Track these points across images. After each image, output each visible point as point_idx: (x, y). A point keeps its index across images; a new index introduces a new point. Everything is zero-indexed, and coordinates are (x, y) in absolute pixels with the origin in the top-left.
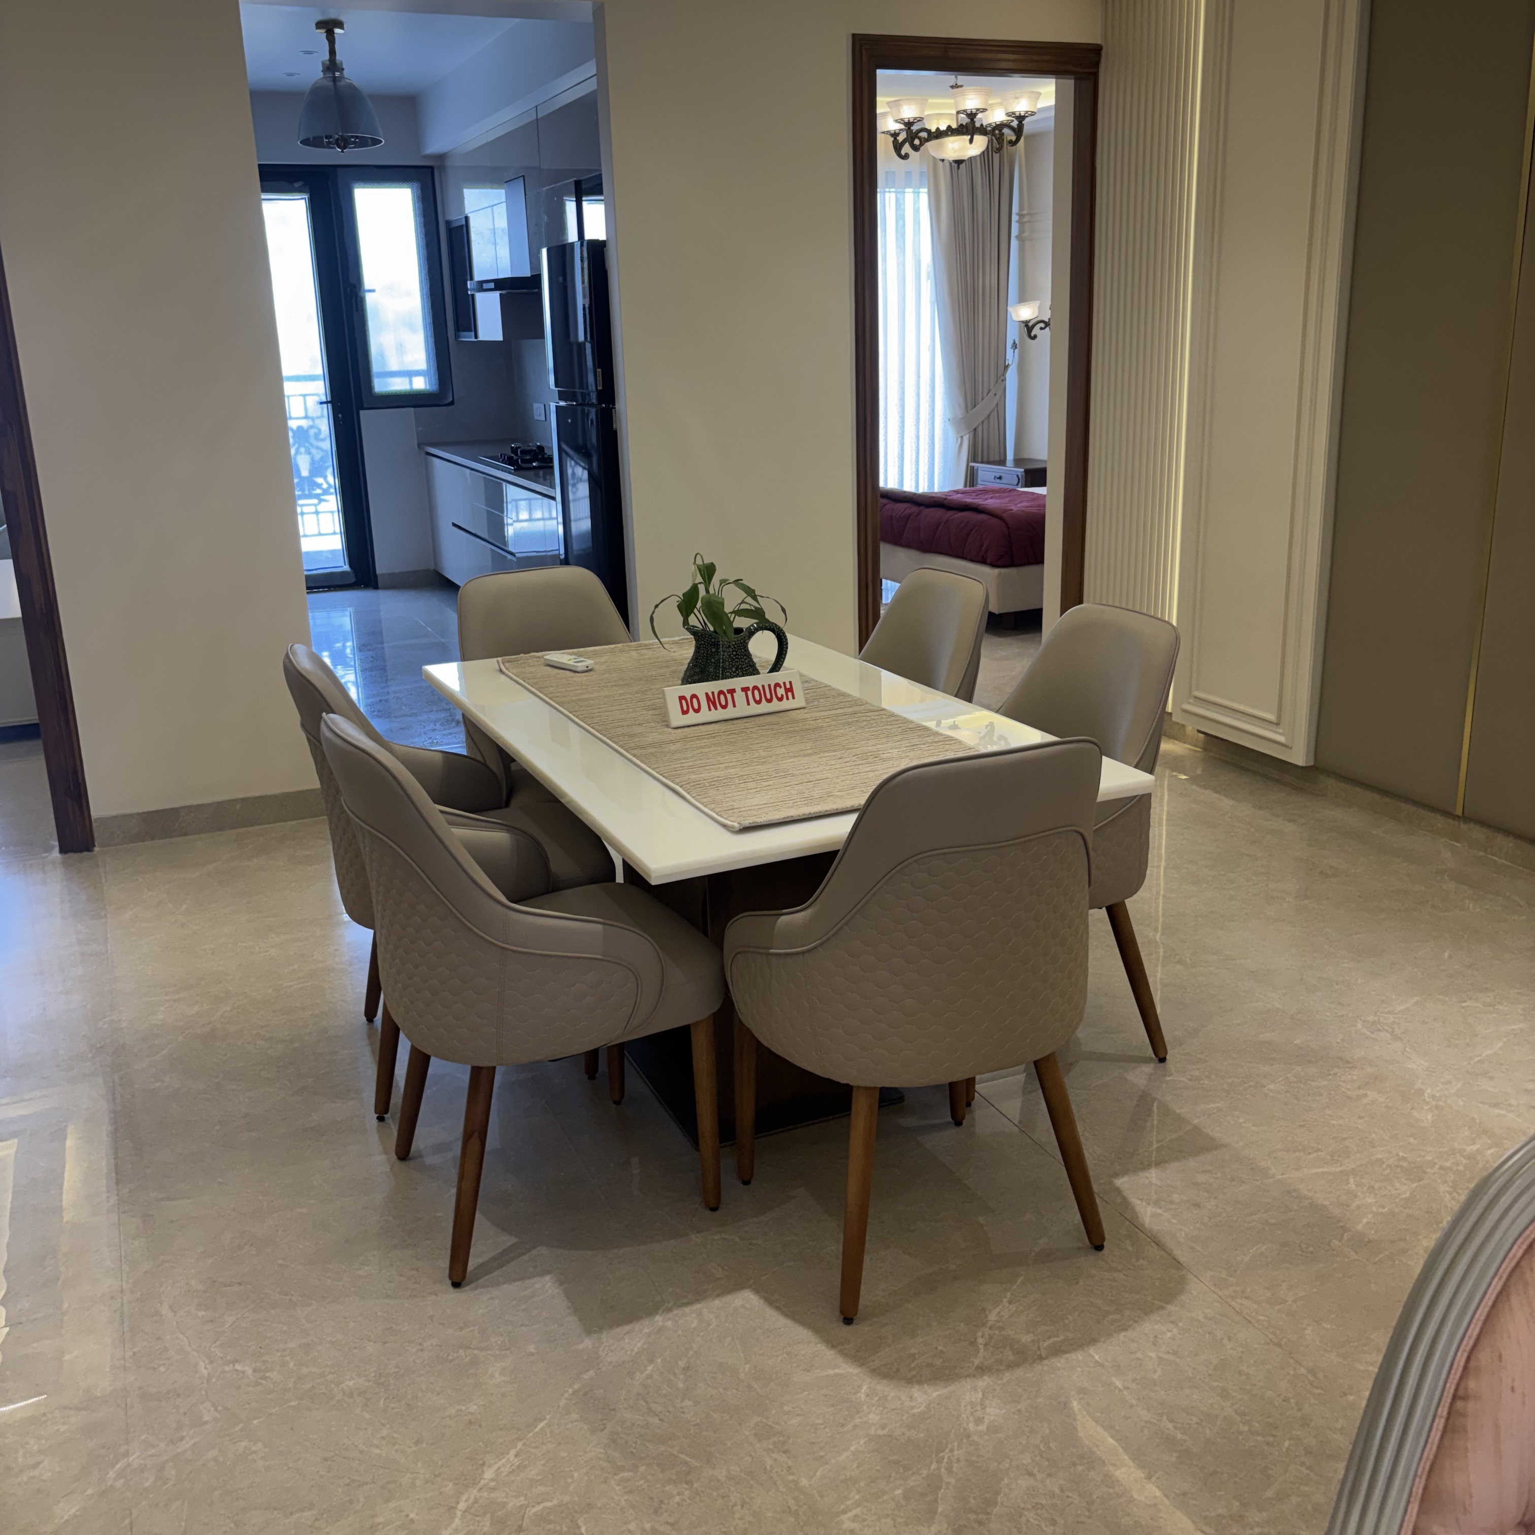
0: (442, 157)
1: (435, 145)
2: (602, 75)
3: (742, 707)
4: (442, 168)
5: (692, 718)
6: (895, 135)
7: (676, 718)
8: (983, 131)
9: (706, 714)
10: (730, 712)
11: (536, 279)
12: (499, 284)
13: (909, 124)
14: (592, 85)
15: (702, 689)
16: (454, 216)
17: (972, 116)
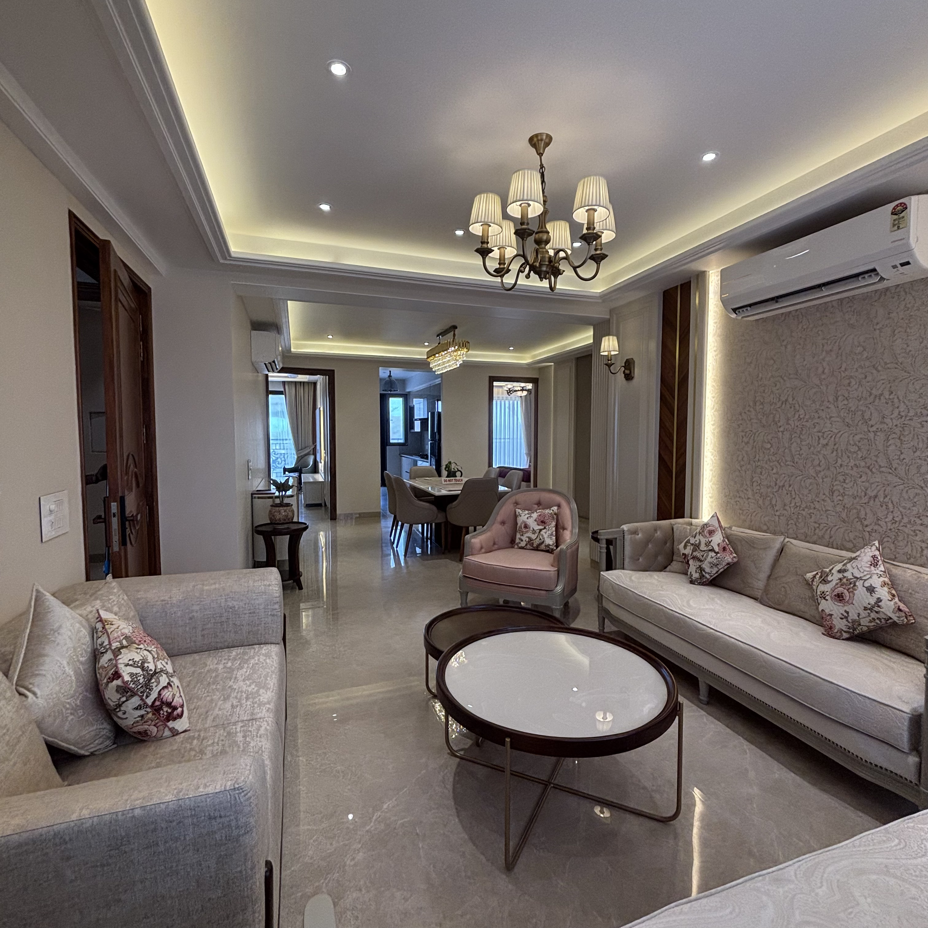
0: (409, 392)
1: (408, 390)
2: (441, 380)
3: (454, 482)
4: (409, 395)
5: (446, 483)
6: (507, 391)
7: (444, 483)
8: (526, 390)
9: (448, 483)
10: (452, 483)
11: (428, 418)
12: (420, 419)
13: (509, 389)
14: (440, 382)
15: (448, 479)
16: (411, 405)
17: (523, 387)
